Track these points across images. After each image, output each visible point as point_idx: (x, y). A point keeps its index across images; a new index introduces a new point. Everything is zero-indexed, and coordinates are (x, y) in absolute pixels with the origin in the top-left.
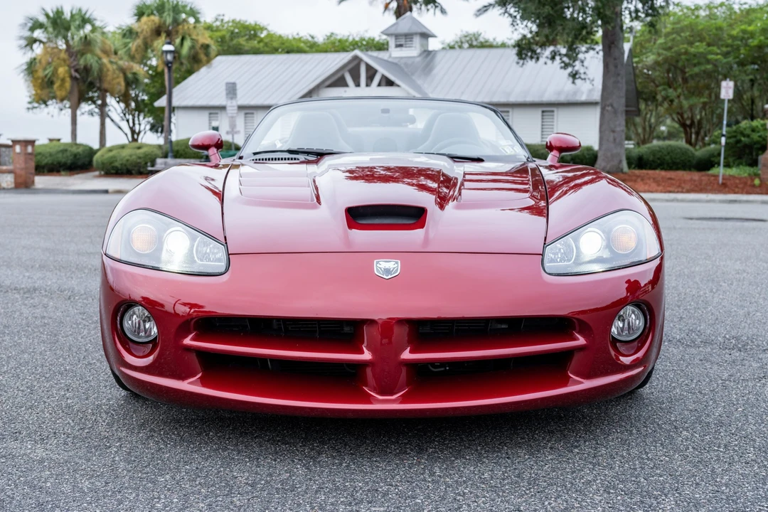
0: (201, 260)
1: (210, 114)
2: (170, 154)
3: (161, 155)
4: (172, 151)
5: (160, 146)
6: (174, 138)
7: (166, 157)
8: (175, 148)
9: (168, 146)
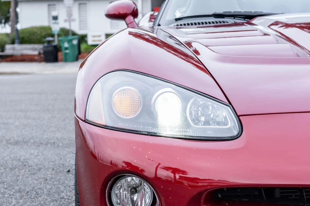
0: (196, 124)
1: (49, 5)
2: (17, 41)
3: (9, 41)
4: (18, 38)
5: (7, 35)
6: (19, 27)
7: (13, 43)
8: (21, 36)
9: (15, 33)
